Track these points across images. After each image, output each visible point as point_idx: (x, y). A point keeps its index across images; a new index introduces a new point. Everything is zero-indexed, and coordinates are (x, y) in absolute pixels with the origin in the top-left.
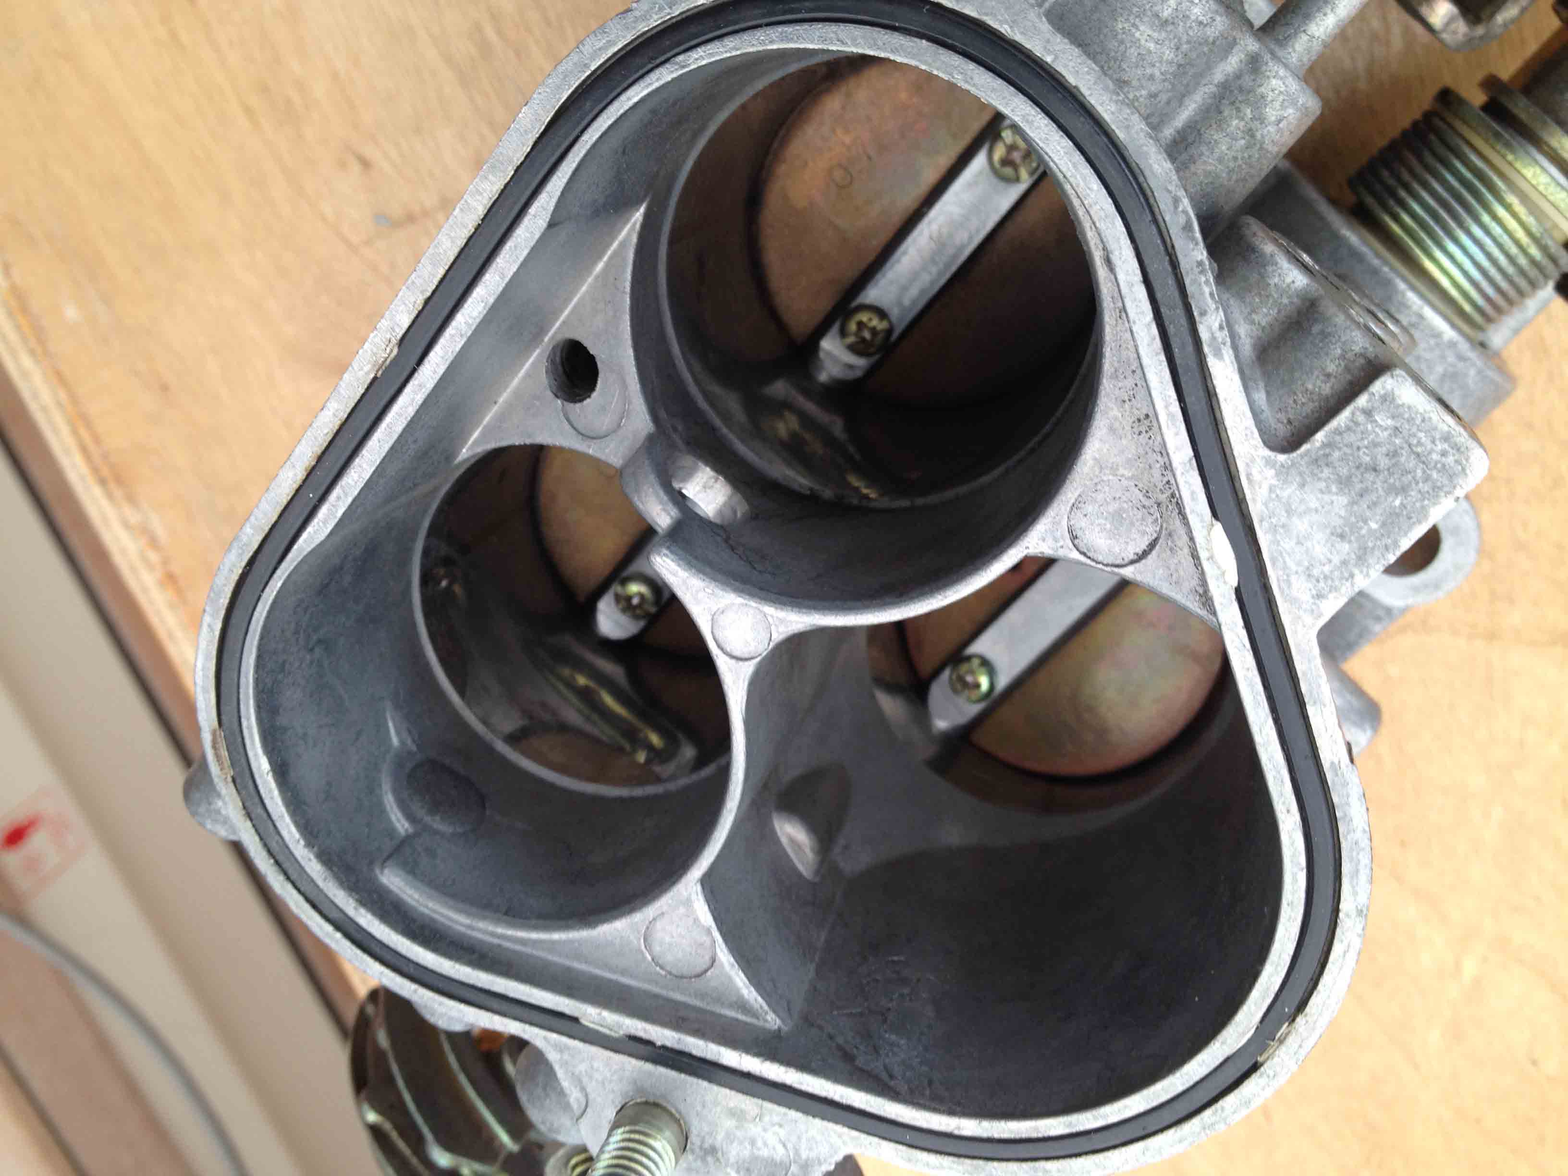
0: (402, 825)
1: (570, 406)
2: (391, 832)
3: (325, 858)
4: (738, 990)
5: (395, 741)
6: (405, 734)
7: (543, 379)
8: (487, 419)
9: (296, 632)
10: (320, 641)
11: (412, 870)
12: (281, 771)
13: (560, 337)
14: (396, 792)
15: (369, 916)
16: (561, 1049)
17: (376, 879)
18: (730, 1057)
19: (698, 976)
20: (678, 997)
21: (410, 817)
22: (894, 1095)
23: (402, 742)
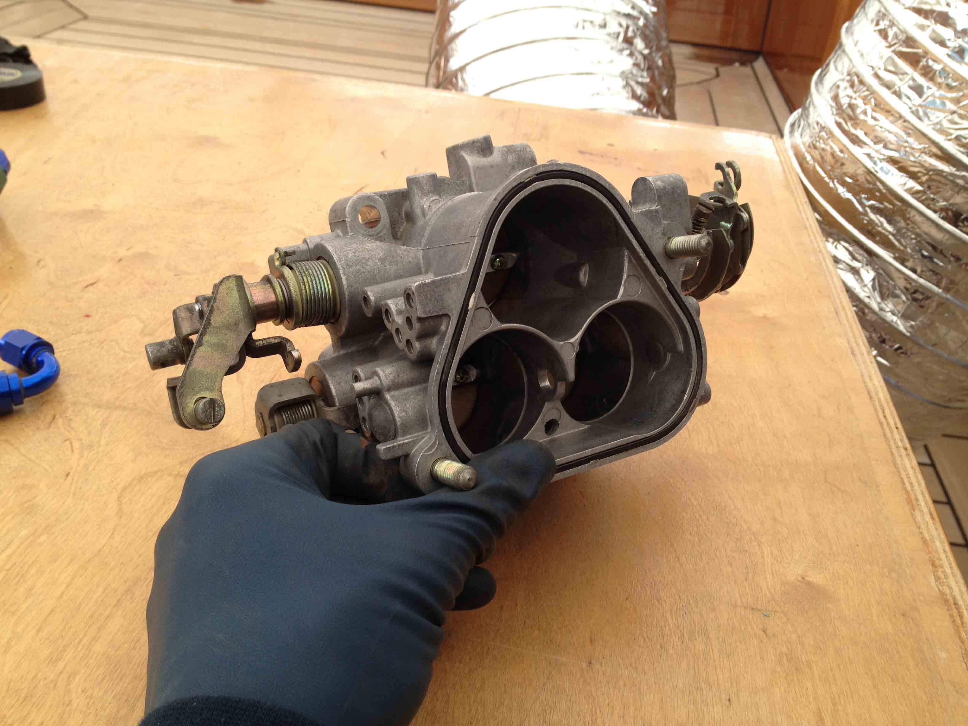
0: (669, 357)
1: (558, 420)
2: (672, 356)
3: (690, 366)
4: (628, 266)
5: (654, 373)
6: (651, 372)
7: (559, 430)
8: (577, 430)
9: (656, 418)
10: (652, 411)
11: (675, 345)
12: (684, 392)
13: (547, 436)
14: (664, 363)
15: (692, 345)
16: (676, 283)
17: (684, 350)
18: (642, 255)
19: (634, 275)
20: (642, 274)
21: (666, 355)
22: (615, 219)
23: (653, 371)
